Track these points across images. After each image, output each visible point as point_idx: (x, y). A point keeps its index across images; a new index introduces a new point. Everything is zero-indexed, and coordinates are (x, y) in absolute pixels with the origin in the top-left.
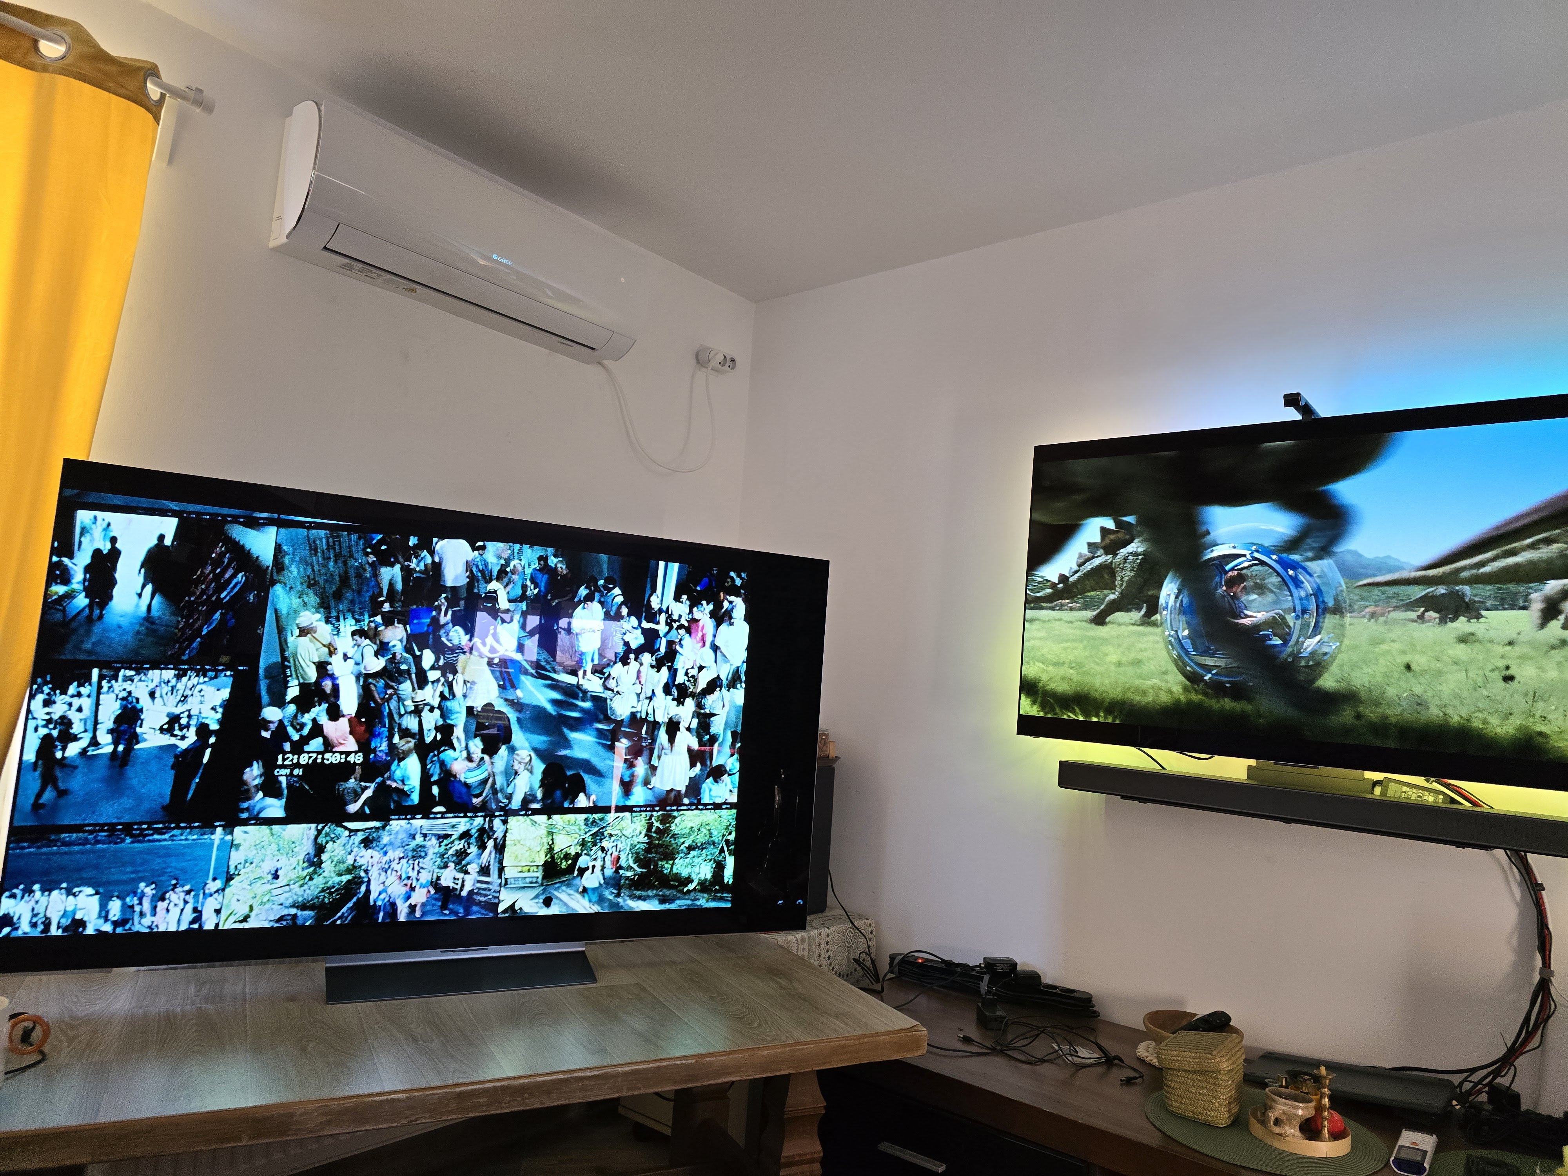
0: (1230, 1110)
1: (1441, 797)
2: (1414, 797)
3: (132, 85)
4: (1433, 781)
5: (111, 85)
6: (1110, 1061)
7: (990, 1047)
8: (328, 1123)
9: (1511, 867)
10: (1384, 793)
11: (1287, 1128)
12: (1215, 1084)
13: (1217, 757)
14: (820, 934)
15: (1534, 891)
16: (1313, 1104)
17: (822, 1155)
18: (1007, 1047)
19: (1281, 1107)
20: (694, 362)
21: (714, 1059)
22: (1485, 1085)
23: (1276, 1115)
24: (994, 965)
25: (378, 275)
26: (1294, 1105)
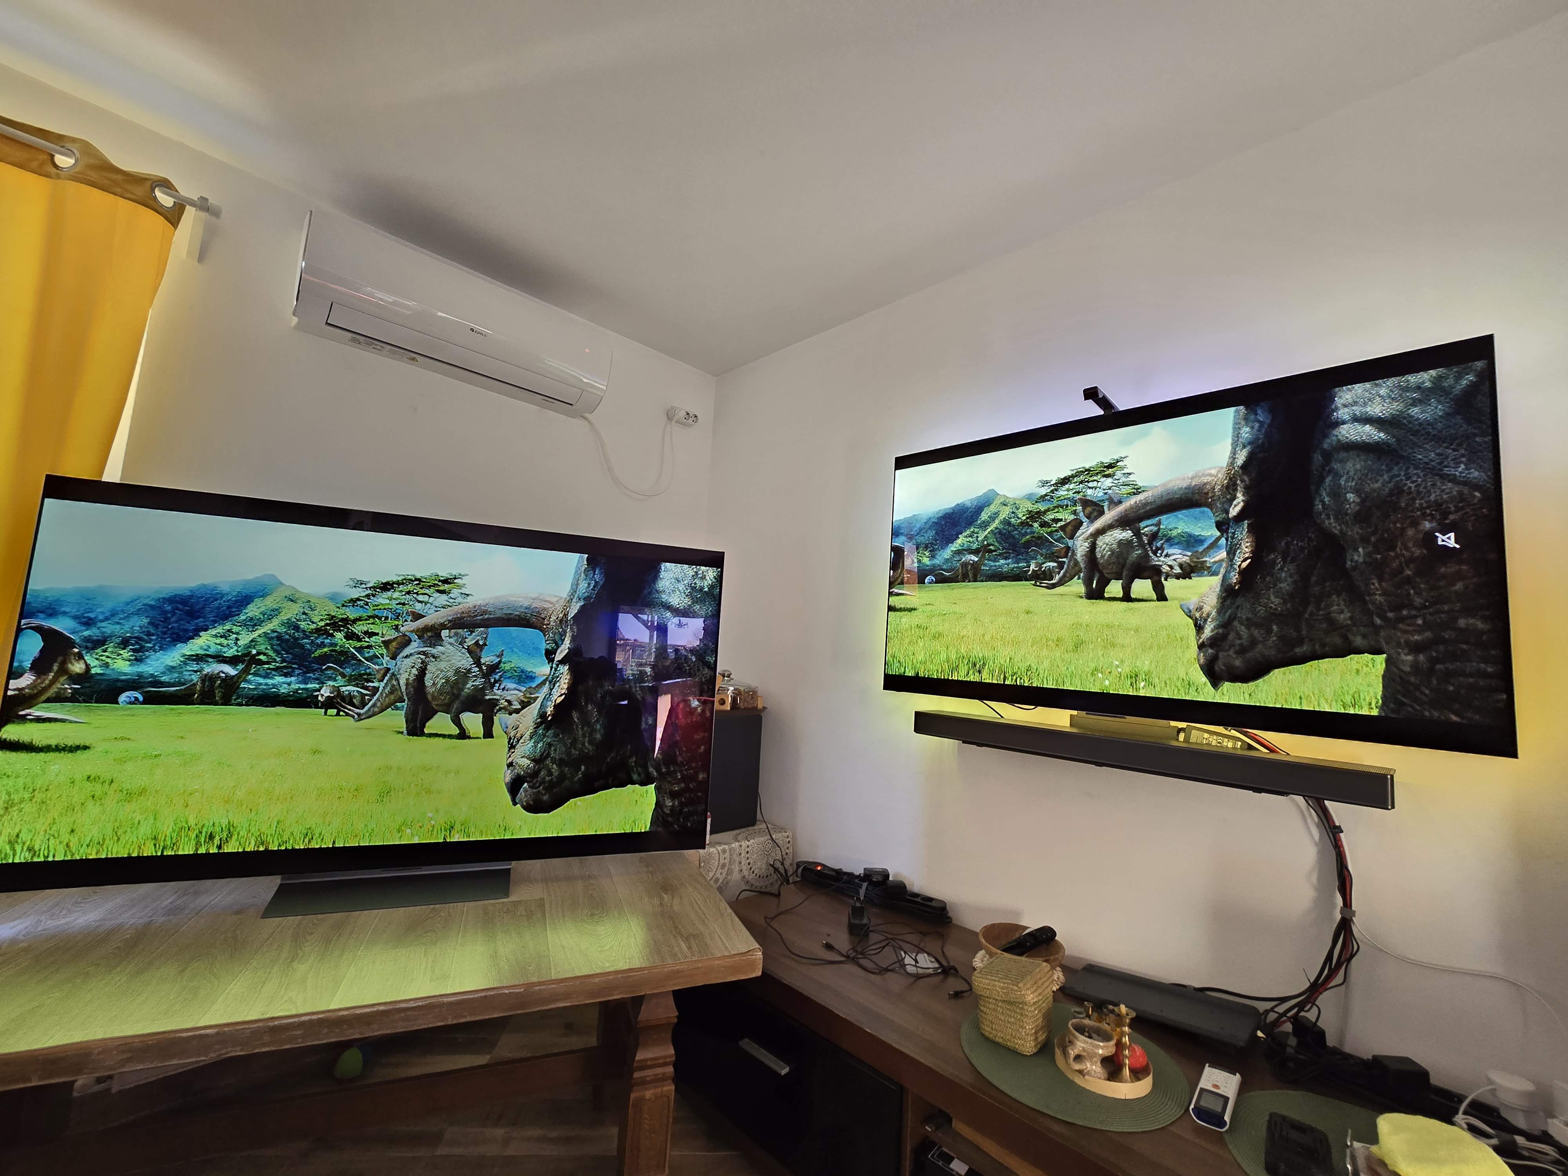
0: (1036, 1039)
1: (1240, 743)
2: (1214, 743)
3: (139, 191)
4: (1231, 730)
5: (118, 190)
6: (946, 971)
7: (845, 954)
9: (1308, 809)
10: (1186, 739)
11: (1088, 1065)
12: (1022, 1014)
13: (1039, 708)
14: (741, 846)
15: (1332, 832)
16: (1113, 1043)
17: (674, 1059)
18: (862, 954)
19: (1081, 1044)
20: (665, 418)
21: (542, 988)
22: (1291, 1018)
23: (1077, 1052)
24: (870, 875)
25: (382, 347)
26: (1097, 1045)
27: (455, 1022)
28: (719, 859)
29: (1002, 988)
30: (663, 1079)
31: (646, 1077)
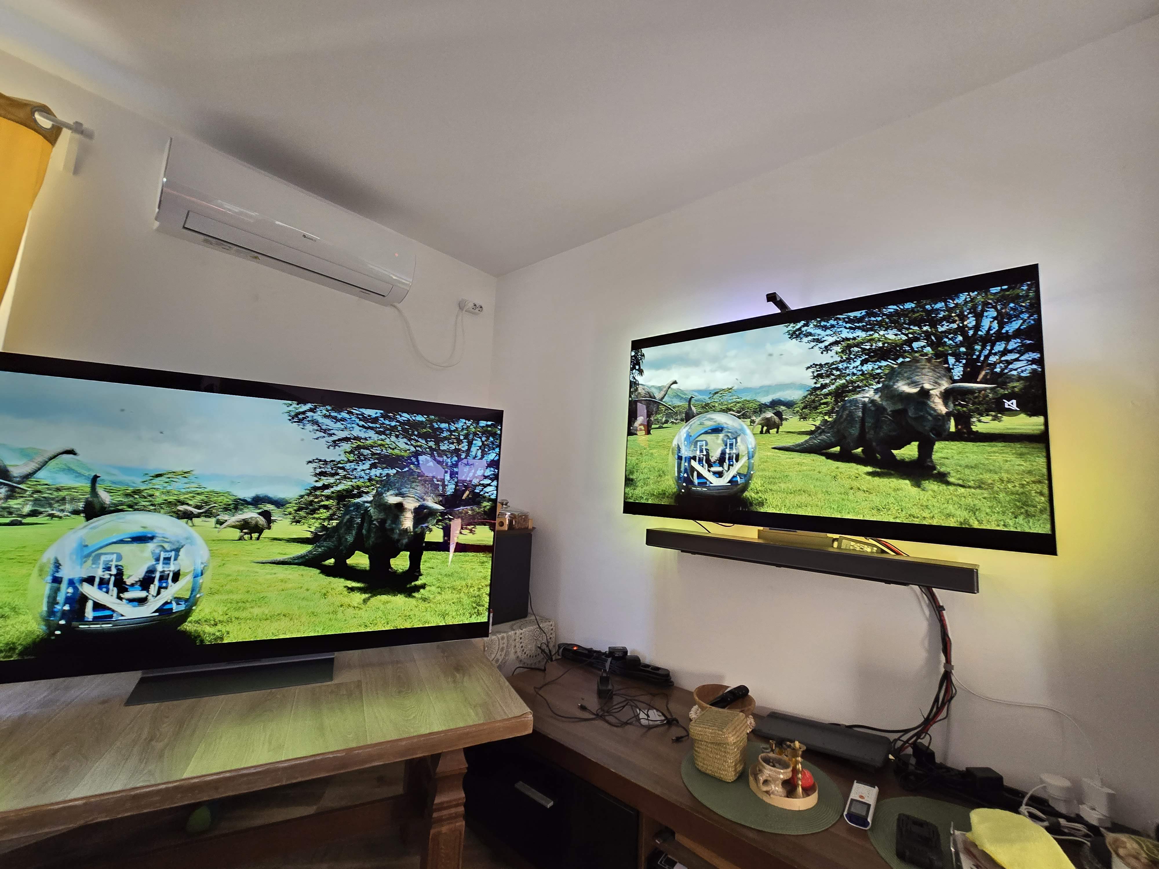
0: (735, 770)
1: (875, 549)
2: (858, 549)
4: (870, 539)
5: (2, 112)
6: (670, 722)
7: (595, 713)
9: (922, 595)
10: (839, 547)
11: (773, 787)
12: (725, 752)
13: (735, 525)
14: (516, 633)
15: (938, 610)
16: (790, 769)
17: (465, 800)
18: (608, 712)
19: (768, 771)
20: (457, 308)
21: (360, 751)
22: (912, 744)
23: (764, 777)
24: (613, 652)
25: (230, 247)
26: (779, 772)
27: (288, 782)
28: (499, 644)
29: (711, 733)
30: (455, 817)
31: (442, 816)
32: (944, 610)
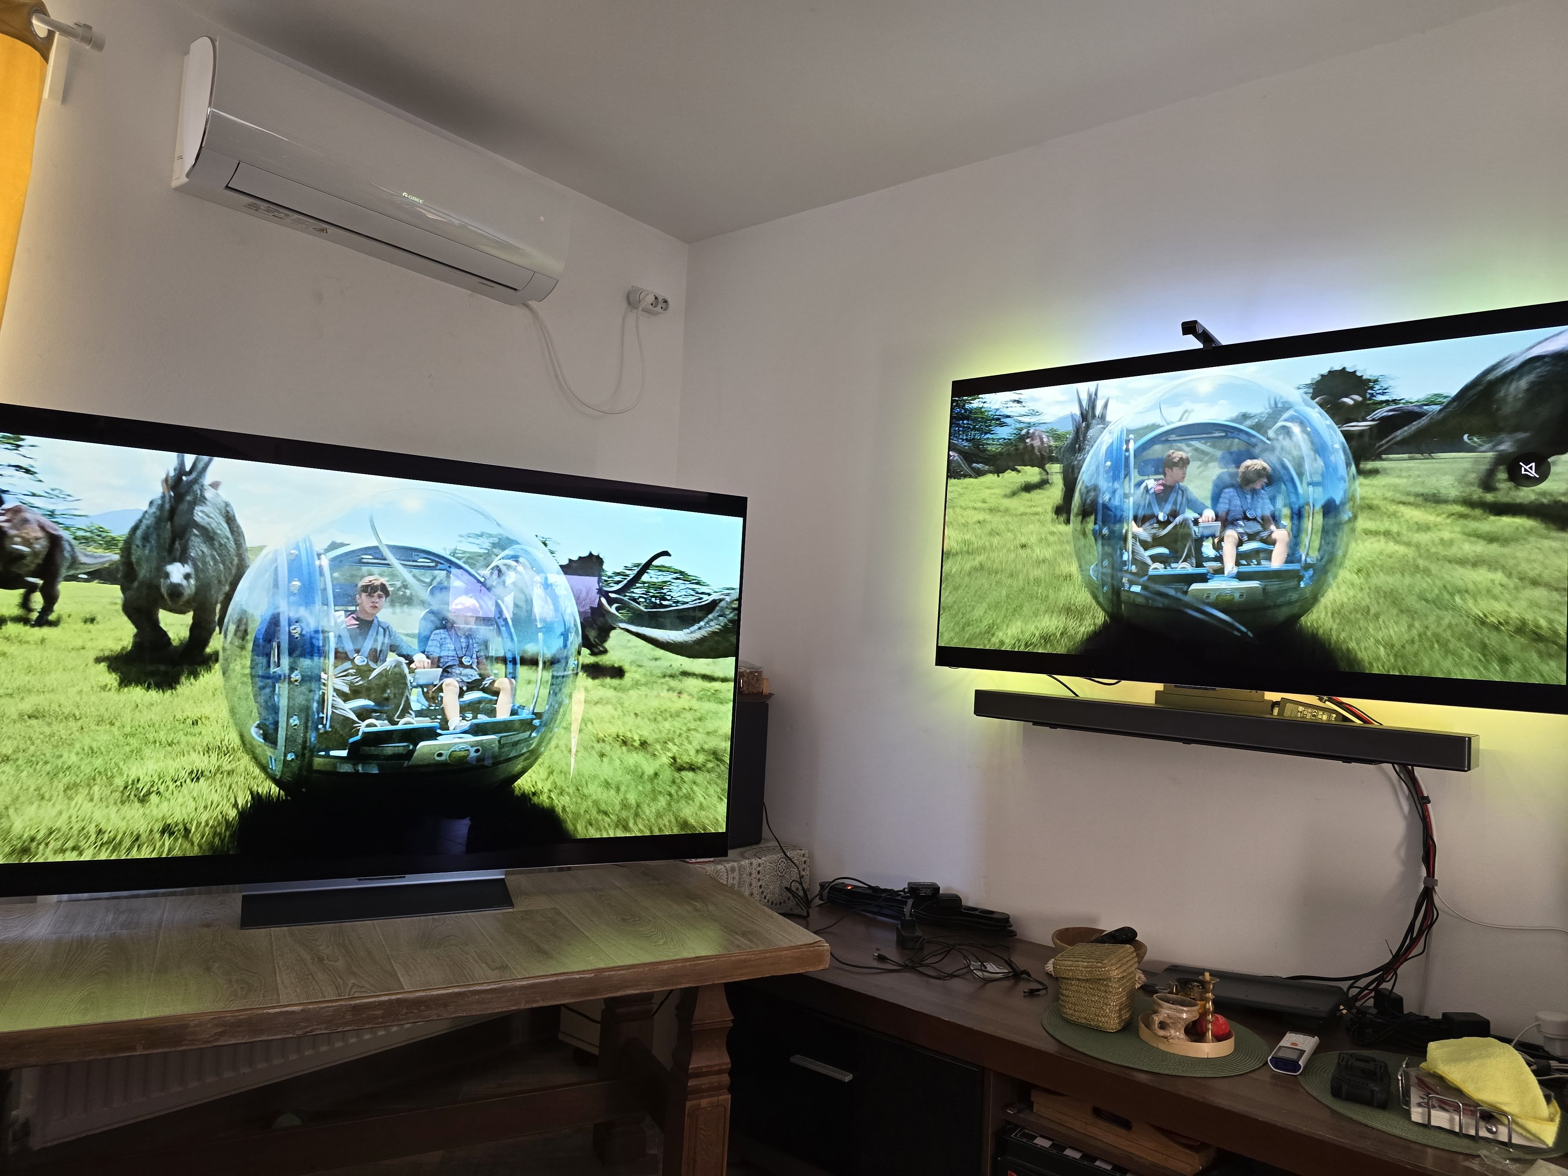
0: (1120, 1017)
1: (1334, 715)
2: (1309, 716)
3: (16, 21)
4: (1326, 700)
6: (1017, 975)
7: (903, 964)
8: (222, 1034)
10: (1281, 713)
11: (1172, 1031)
12: (1106, 992)
13: (1123, 682)
14: (751, 864)
15: (1420, 803)
16: (1197, 1008)
17: (729, 1066)
18: (918, 964)
19: (1166, 1011)
20: (626, 303)
21: (613, 973)
22: (1371, 990)
23: (1161, 1019)
24: (917, 889)
25: (286, 214)
26: (1180, 1010)
28: (727, 878)
29: (1086, 967)
30: (718, 1088)
31: (702, 1085)
32: (1429, 802)
